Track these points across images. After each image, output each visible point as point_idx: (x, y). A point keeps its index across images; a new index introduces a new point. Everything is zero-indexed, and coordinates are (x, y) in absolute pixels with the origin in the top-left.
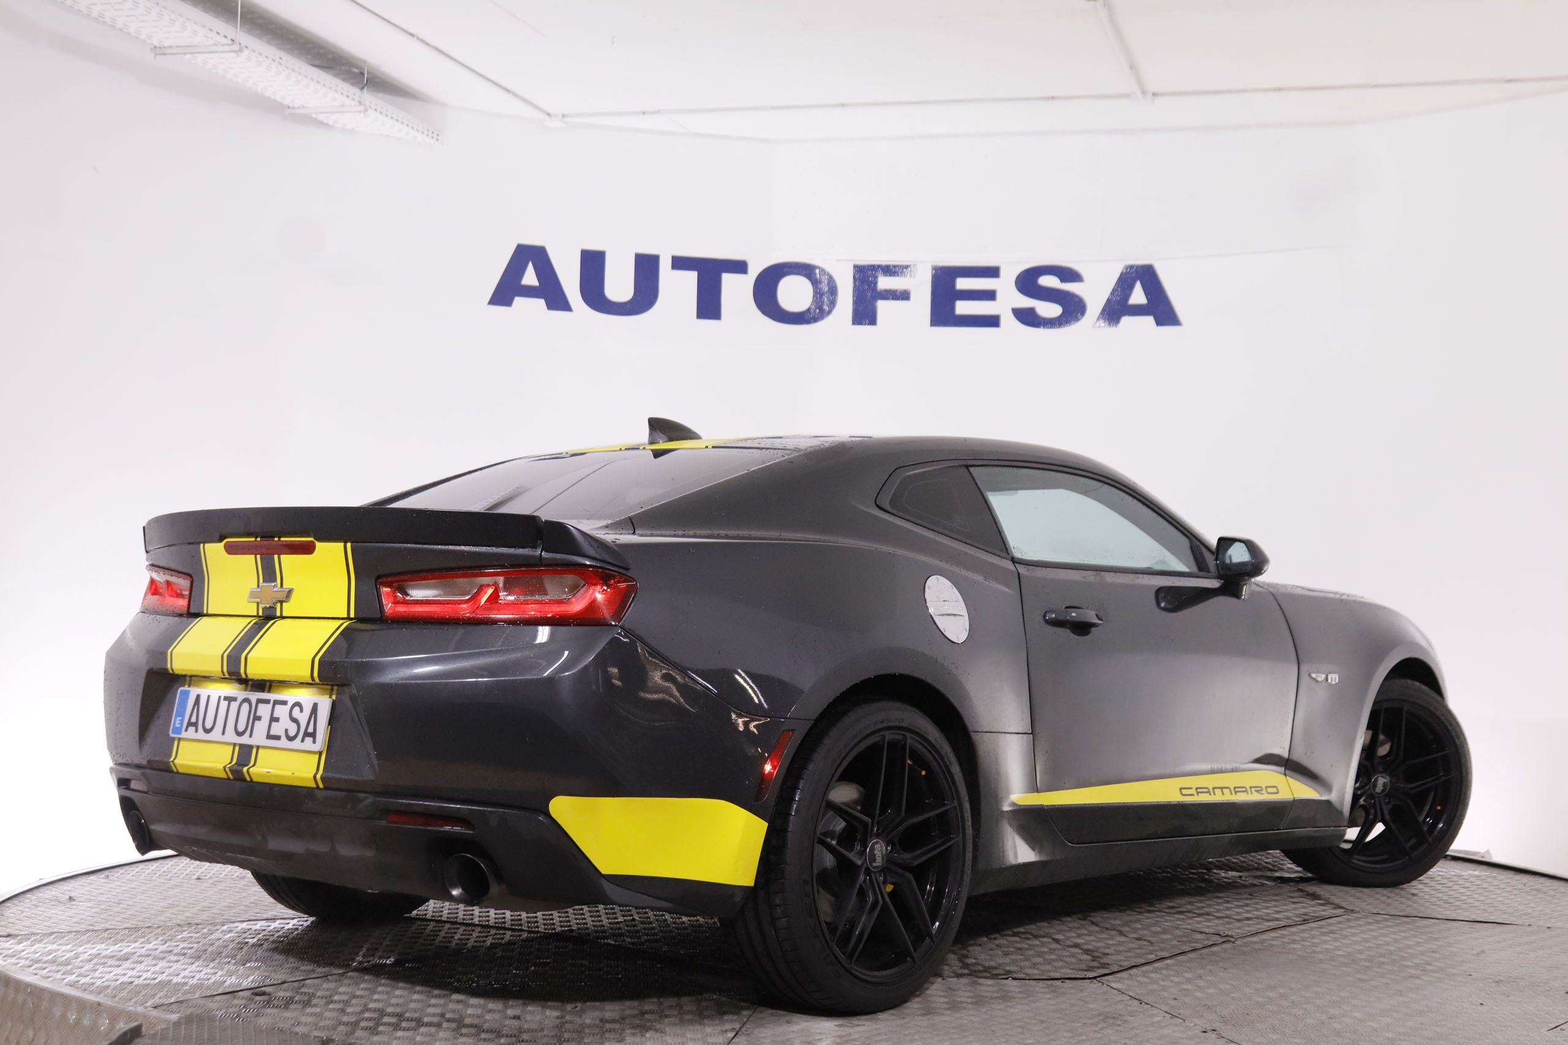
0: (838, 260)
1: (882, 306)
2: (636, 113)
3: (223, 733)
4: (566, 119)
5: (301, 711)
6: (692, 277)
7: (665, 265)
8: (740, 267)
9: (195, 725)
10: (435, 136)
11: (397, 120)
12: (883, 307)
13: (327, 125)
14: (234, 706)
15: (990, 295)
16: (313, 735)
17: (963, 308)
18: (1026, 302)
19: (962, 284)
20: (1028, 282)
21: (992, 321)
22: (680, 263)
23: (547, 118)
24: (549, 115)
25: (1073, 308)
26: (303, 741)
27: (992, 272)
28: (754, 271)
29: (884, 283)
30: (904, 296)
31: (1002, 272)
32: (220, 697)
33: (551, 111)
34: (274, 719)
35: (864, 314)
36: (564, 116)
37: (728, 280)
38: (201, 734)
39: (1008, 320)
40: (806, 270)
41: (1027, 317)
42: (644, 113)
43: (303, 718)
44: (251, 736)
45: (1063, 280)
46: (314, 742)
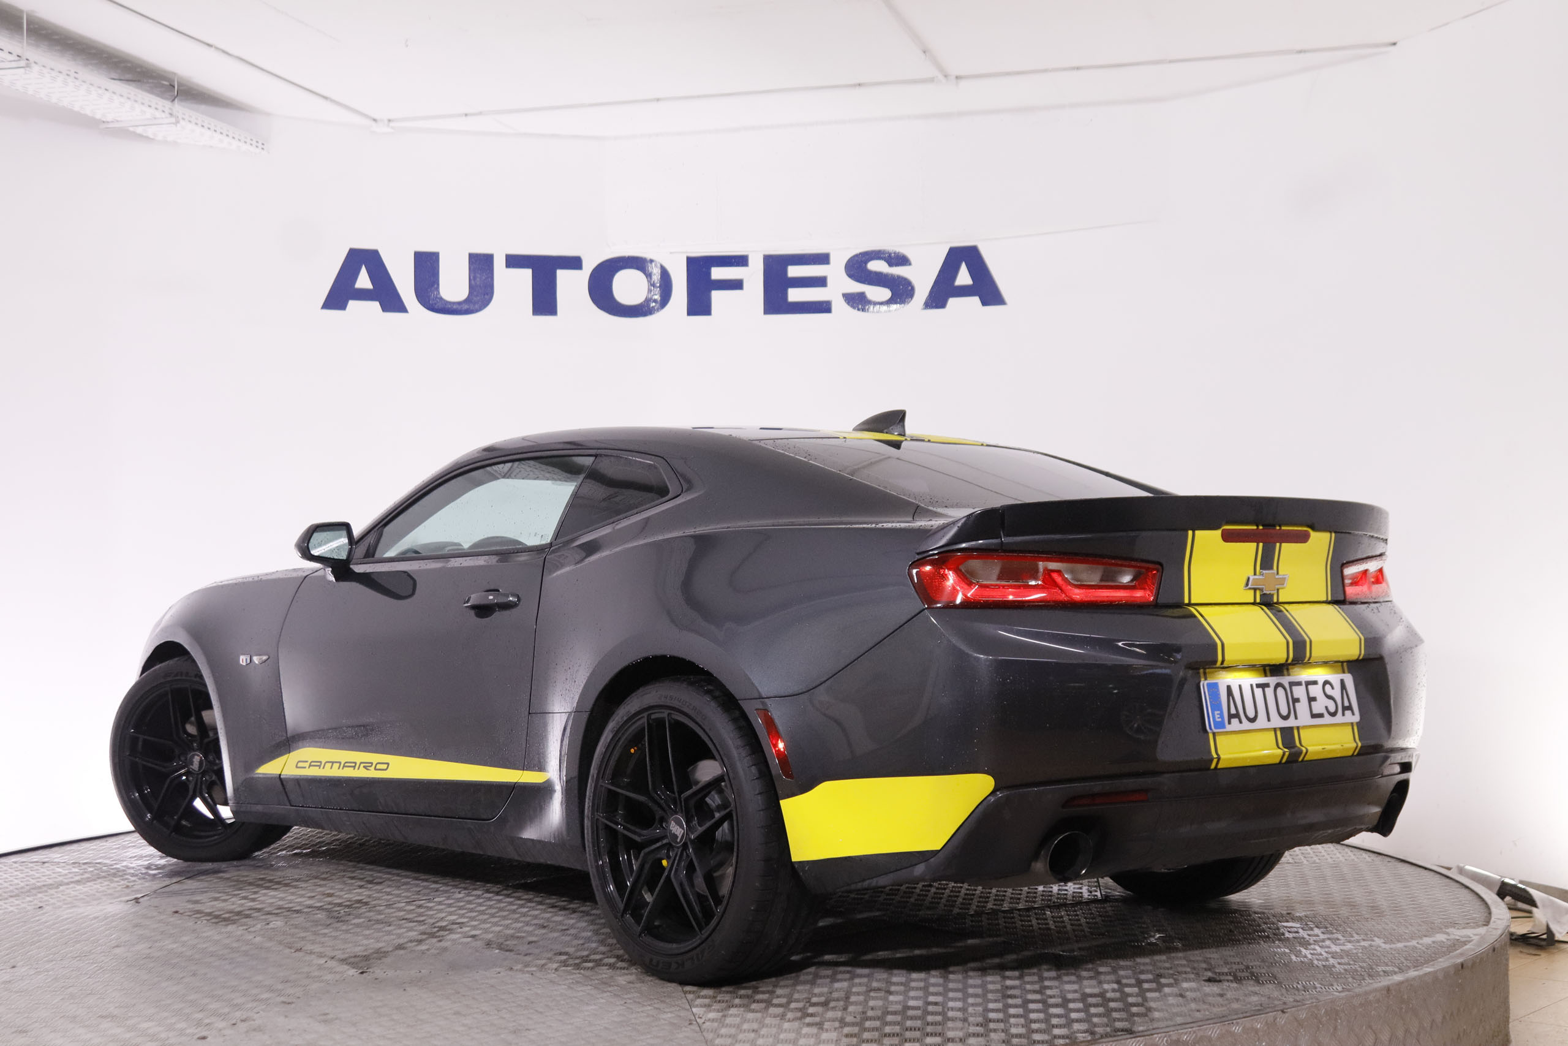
0: (671, 253)
1: (716, 296)
2: (459, 115)
3: (1269, 720)
4: (392, 124)
5: (1333, 688)
6: (526, 274)
7: (499, 263)
8: (574, 263)
9: (1237, 716)
10: (260, 145)
11: (215, 131)
12: (718, 297)
13: (147, 139)
14: (1269, 692)
15: (821, 282)
16: (1350, 708)
17: (795, 295)
18: (856, 287)
19: (794, 271)
20: (857, 268)
21: (823, 307)
22: (514, 261)
23: (373, 123)
24: (375, 120)
25: (901, 291)
26: (1343, 715)
27: (823, 259)
28: (589, 266)
29: (718, 273)
30: (737, 285)
31: (832, 259)
32: (1252, 685)
33: (376, 117)
34: (1312, 699)
35: (699, 305)
36: (389, 121)
37: (564, 278)
38: (1246, 725)
39: (839, 305)
40: (637, 263)
41: (857, 301)
42: (466, 115)
43: (1336, 693)
44: (1296, 718)
45: (891, 265)
46: (1353, 714)
